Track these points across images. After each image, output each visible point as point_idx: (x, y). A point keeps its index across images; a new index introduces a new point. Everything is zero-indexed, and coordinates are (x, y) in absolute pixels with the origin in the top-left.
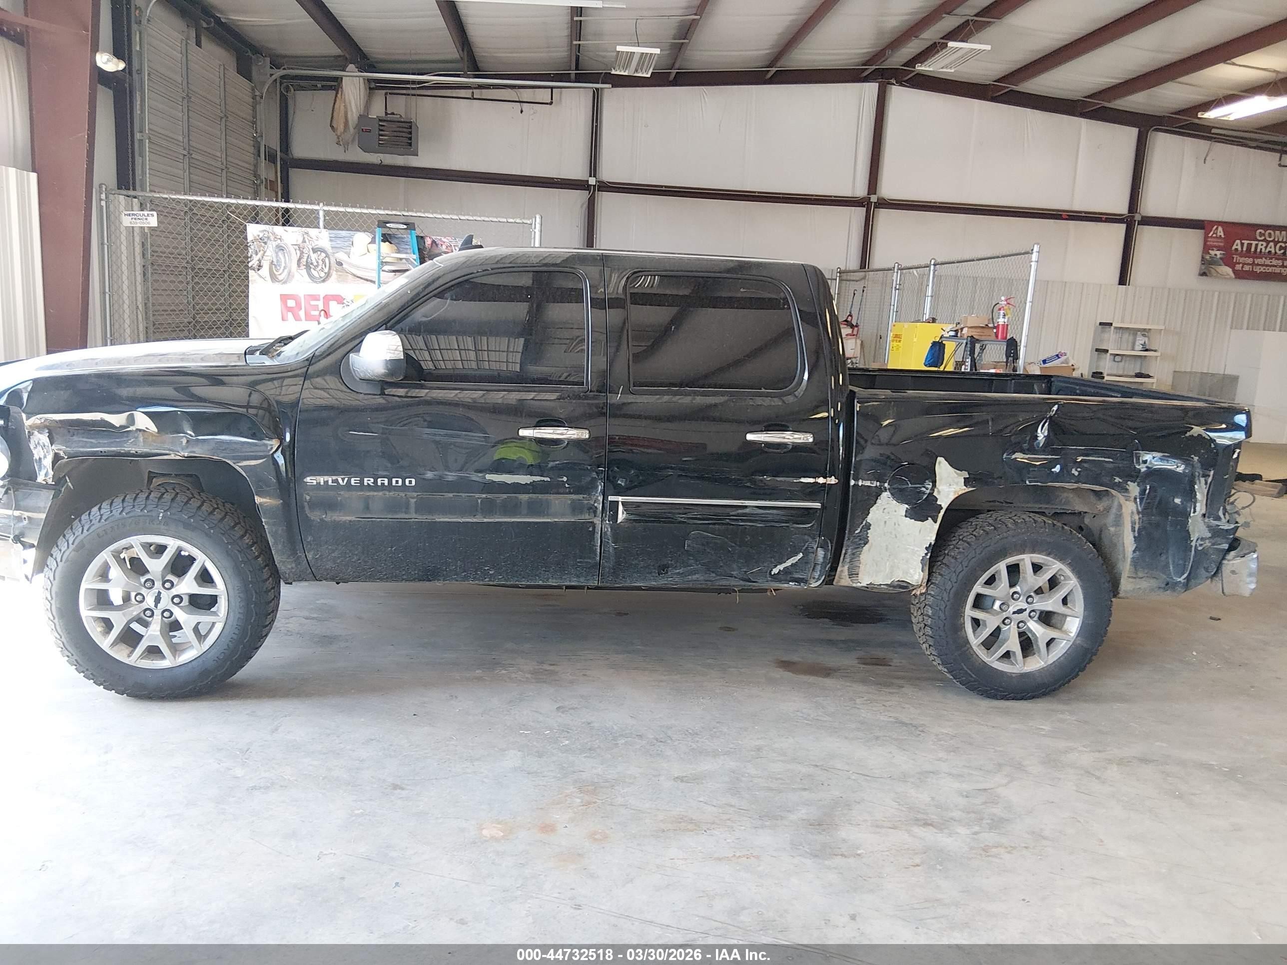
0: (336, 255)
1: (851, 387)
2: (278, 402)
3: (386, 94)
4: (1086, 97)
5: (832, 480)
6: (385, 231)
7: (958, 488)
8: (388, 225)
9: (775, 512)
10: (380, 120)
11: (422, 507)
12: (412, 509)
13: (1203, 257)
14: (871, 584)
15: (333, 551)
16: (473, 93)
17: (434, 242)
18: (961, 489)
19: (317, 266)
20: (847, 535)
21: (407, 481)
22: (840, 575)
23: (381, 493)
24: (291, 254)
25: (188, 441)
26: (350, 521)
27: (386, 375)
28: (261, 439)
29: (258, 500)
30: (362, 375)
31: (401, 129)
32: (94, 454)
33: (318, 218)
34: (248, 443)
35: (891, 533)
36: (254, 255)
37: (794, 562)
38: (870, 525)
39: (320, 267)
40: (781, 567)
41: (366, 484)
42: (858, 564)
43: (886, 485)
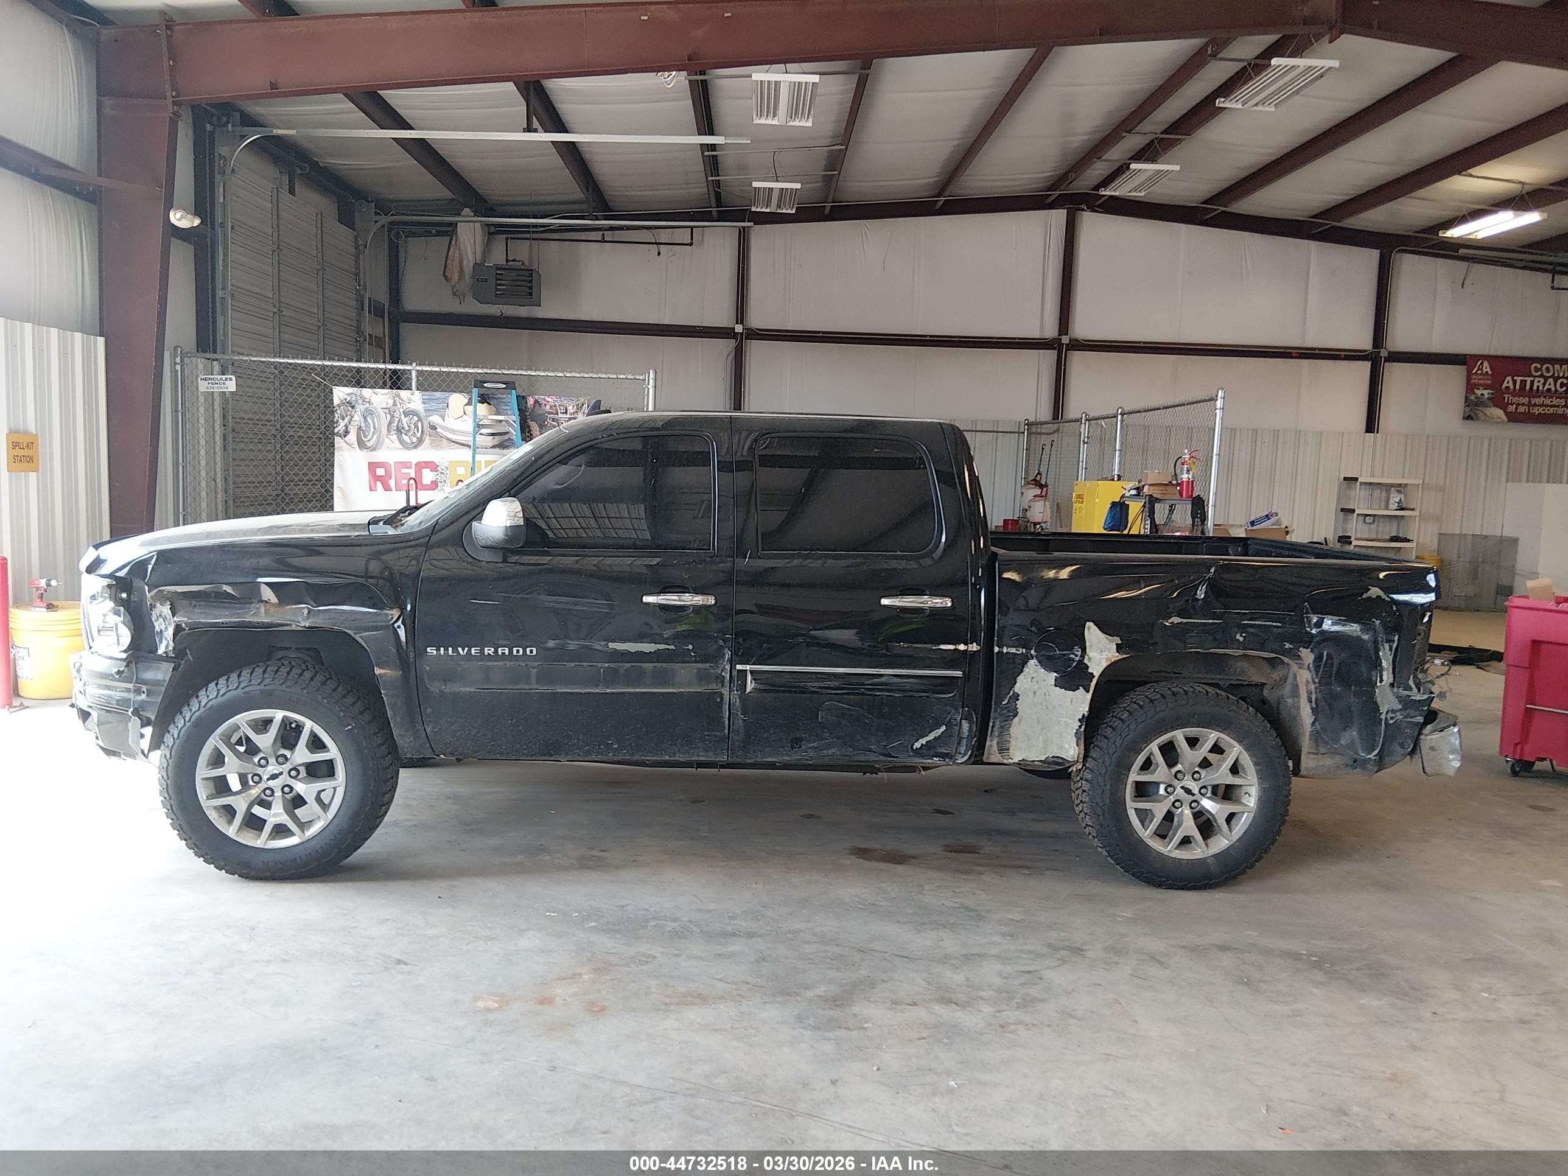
0: (430, 418)
1: (993, 549)
2: (401, 574)
3: (507, 239)
4: (1312, 217)
5: (974, 647)
6: (483, 391)
7: (1110, 655)
8: (485, 385)
9: (912, 680)
10: (498, 269)
11: (544, 677)
12: (533, 680)
13: (1466, 398)
14: (1023, 760)
15: (452, 724)
16: (603, 235)
17: (536, 402)
18: (1115, 656)
19: (409, 431)
20: (993, 706)
21: (528, 650)
22: (989, 750)
23: (500, 663)
24: (380, 419)
25: (309, 612)
26: (470, 692)
27: (506, 541)
28: (381, 609)
29: (378, 671)
30: (483, 543)
31: (519, 278)
32: (215, 625)
33: (411, 379)
34: (369, 613)
35: (1042, 704)
36: (340, 421)
37: (937, 735)
38: (1018, 695)
39: (412, 432)
40: (923, 741)
41: (486, 653)
42: (1008, 739)
43: (1033, 652)
